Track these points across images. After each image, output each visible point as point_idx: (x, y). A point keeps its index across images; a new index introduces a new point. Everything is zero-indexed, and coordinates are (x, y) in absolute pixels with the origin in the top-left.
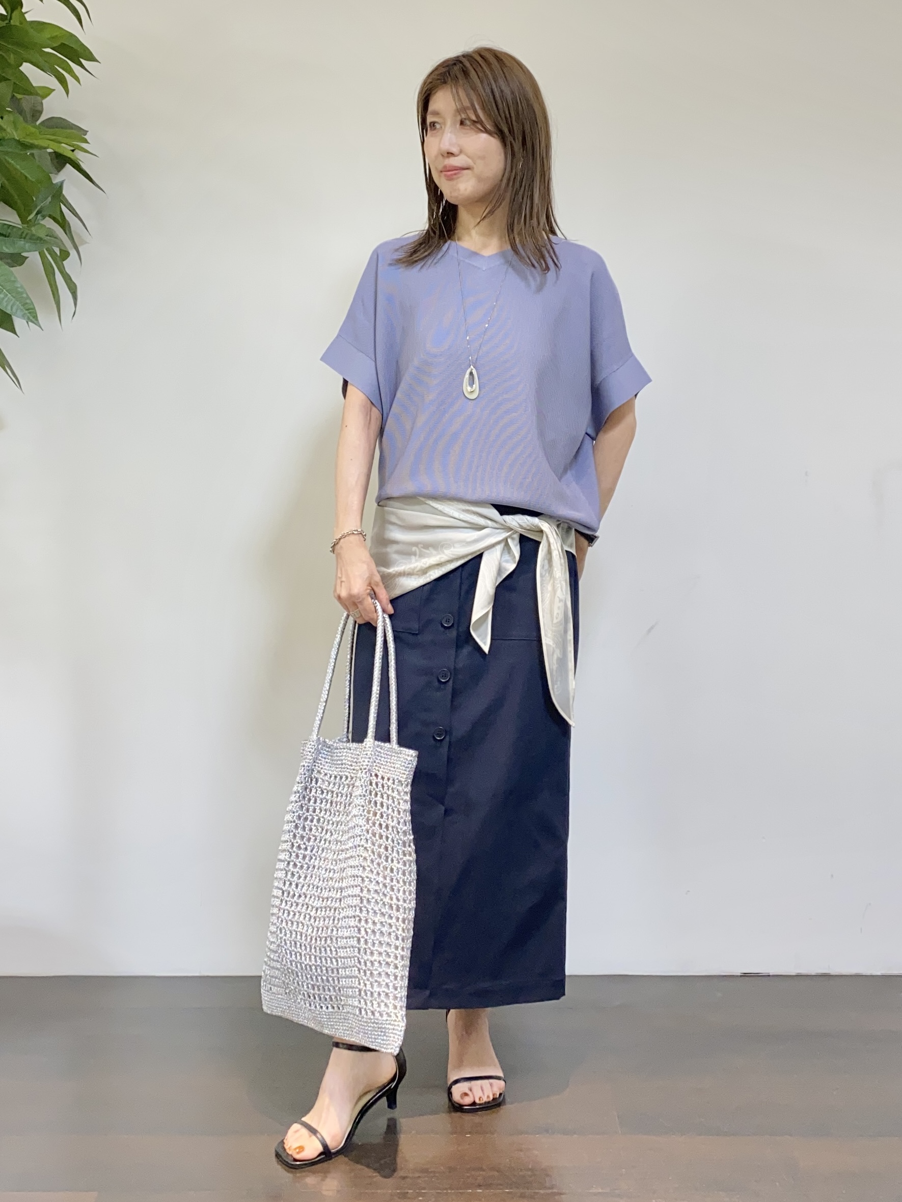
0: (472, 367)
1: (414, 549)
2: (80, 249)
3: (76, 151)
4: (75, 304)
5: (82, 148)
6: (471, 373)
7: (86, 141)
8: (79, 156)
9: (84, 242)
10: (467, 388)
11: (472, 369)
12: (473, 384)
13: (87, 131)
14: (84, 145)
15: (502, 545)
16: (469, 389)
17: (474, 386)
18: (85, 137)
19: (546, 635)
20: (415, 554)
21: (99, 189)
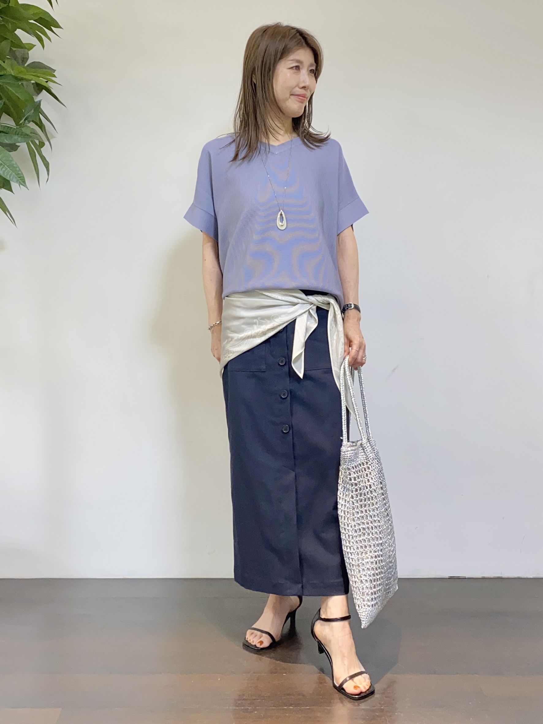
0: (281, 211)
1: (255, 321)
2: (51, 141)
3: (49, 82)
4: (48, 174)
5: (53, 80)
6: (281, 215)
7: (54, 76)
8: (50, 85)
9: (53, 137)
10: (279, 223)
11: (281, 212)
12: (283, 221)
13: (55, 70)
14: (53, 79)
15: (307, 313)
16: (280, 223)
17: (283, 222)
18: (54, 73)
19: (334, 366)
20: (255, 324)
21: (62, 105)
